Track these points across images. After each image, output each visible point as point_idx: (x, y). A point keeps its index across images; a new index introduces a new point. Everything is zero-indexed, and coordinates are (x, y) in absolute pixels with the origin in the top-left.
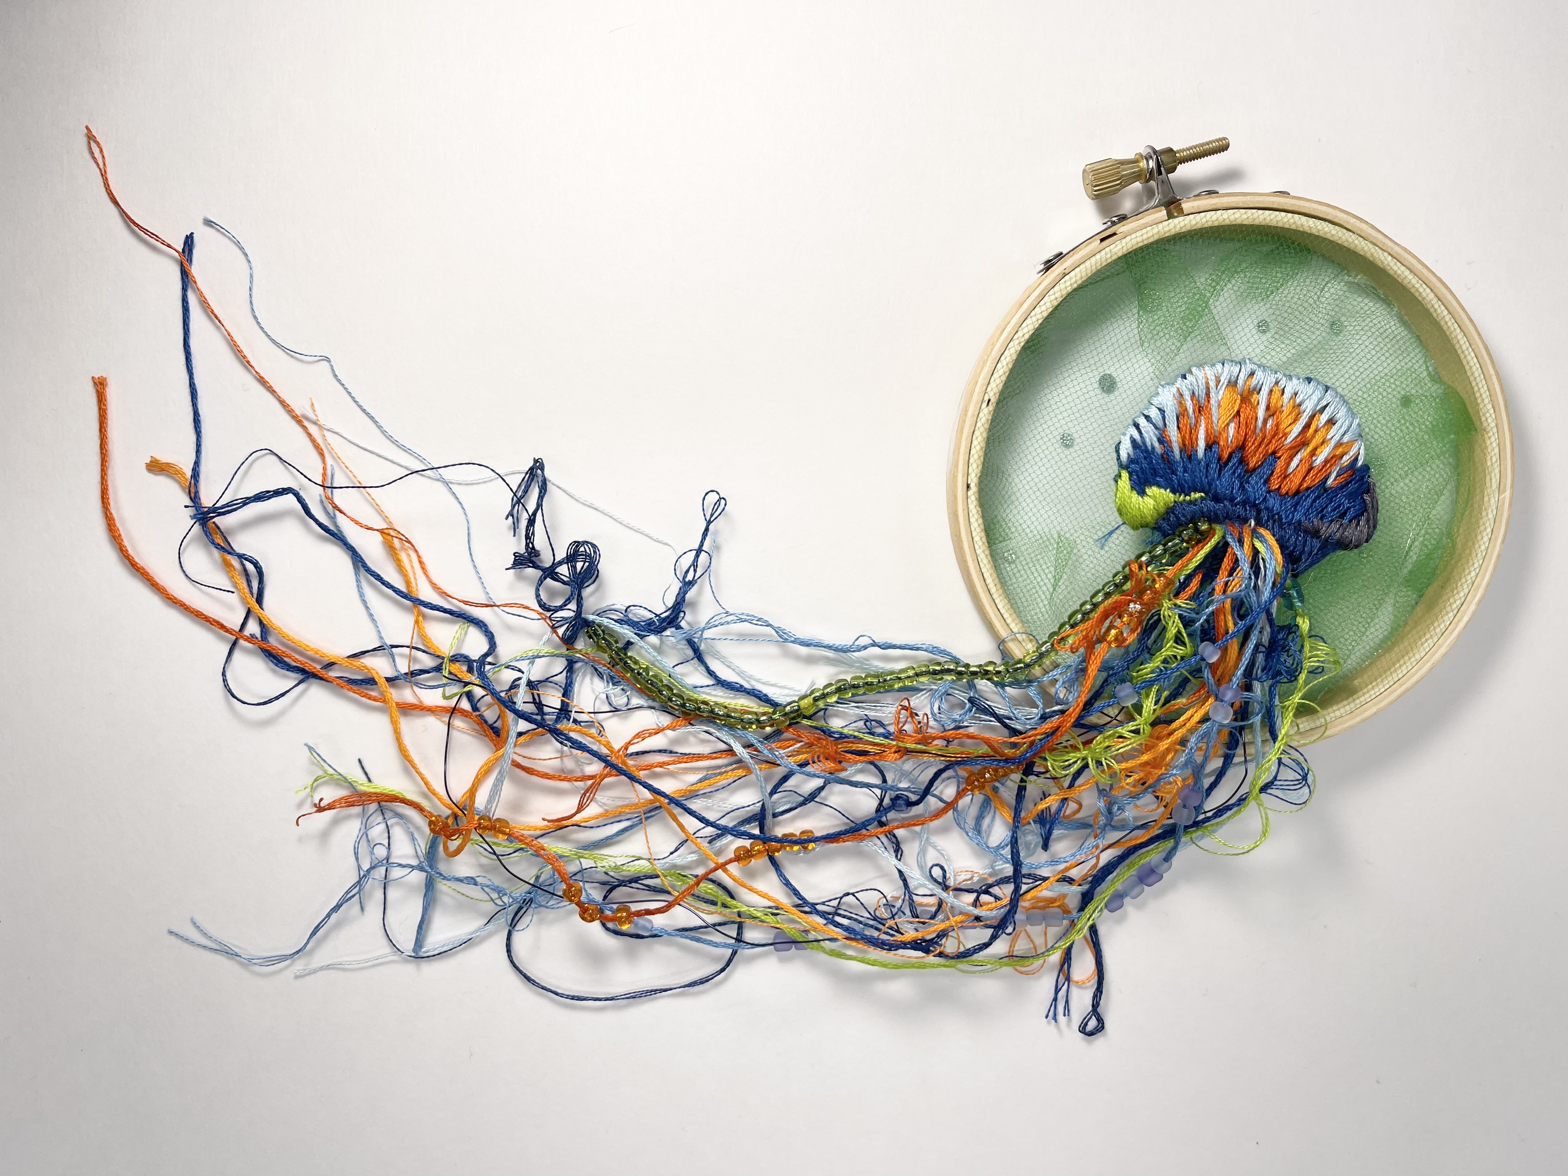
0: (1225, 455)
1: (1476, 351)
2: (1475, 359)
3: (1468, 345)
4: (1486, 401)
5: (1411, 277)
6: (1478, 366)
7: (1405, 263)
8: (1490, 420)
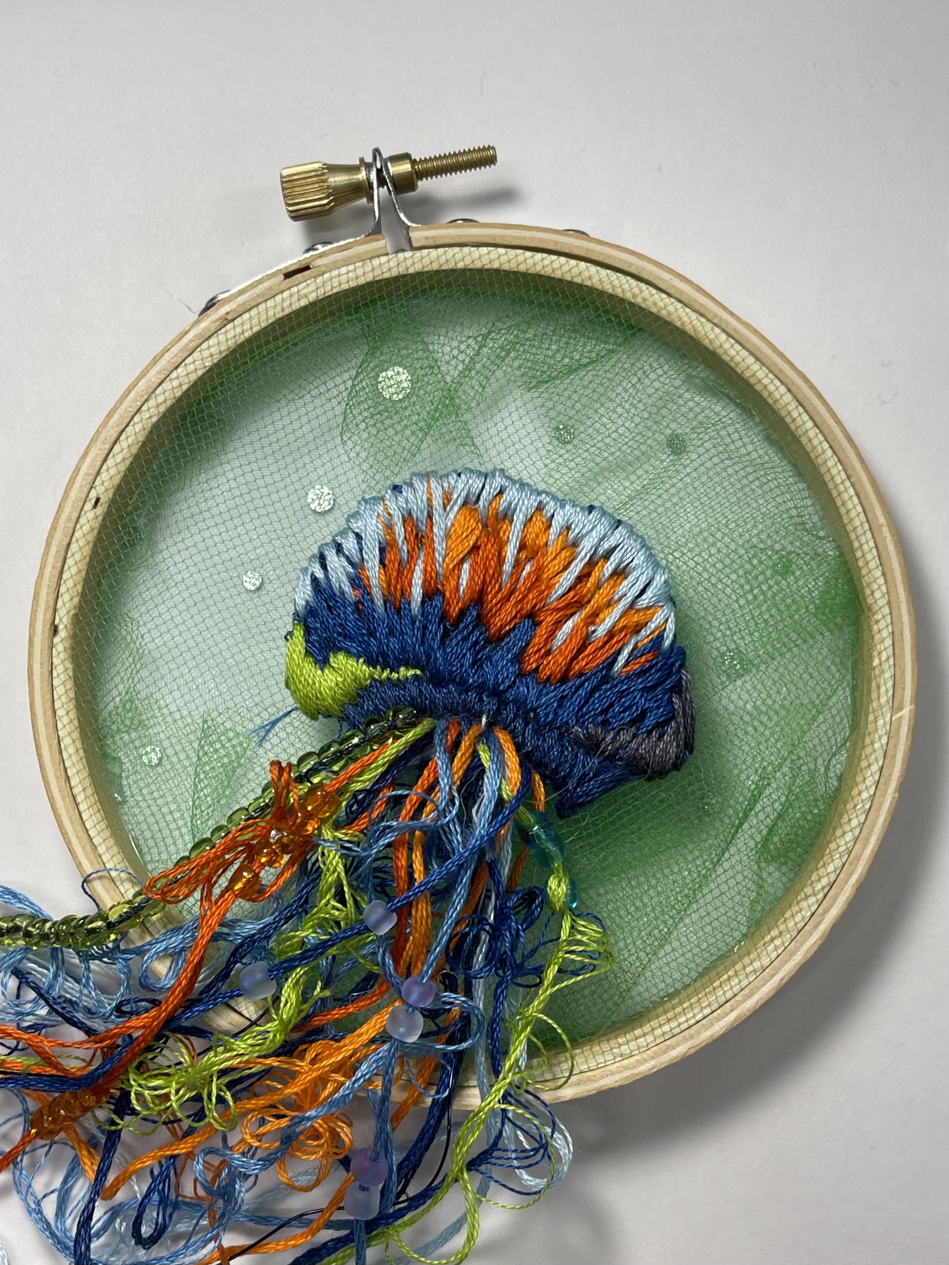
0: (454, 611)
1: (857, 486)
2: (855, 499)
3: (844, 476)
4: (872, 565)
5: (756, 367)
6: (859, 509)
7: (748, 346)
8: (877, 595)
